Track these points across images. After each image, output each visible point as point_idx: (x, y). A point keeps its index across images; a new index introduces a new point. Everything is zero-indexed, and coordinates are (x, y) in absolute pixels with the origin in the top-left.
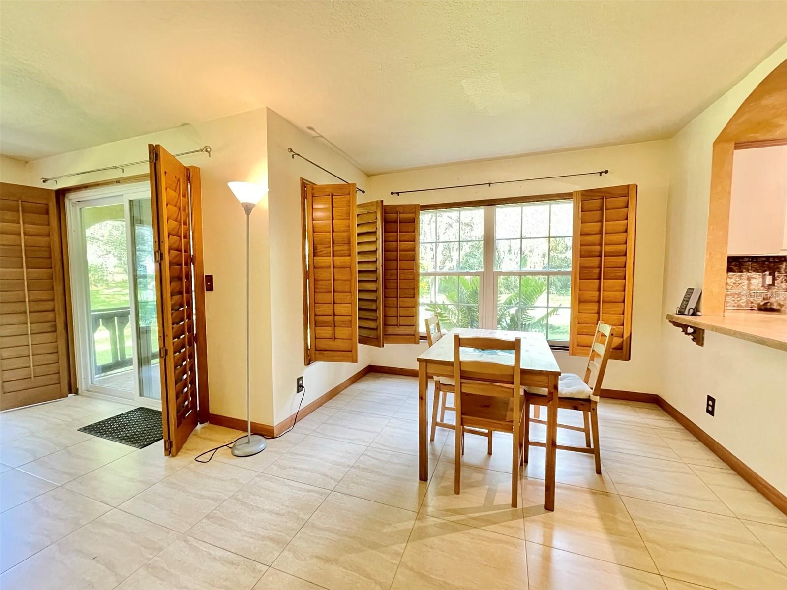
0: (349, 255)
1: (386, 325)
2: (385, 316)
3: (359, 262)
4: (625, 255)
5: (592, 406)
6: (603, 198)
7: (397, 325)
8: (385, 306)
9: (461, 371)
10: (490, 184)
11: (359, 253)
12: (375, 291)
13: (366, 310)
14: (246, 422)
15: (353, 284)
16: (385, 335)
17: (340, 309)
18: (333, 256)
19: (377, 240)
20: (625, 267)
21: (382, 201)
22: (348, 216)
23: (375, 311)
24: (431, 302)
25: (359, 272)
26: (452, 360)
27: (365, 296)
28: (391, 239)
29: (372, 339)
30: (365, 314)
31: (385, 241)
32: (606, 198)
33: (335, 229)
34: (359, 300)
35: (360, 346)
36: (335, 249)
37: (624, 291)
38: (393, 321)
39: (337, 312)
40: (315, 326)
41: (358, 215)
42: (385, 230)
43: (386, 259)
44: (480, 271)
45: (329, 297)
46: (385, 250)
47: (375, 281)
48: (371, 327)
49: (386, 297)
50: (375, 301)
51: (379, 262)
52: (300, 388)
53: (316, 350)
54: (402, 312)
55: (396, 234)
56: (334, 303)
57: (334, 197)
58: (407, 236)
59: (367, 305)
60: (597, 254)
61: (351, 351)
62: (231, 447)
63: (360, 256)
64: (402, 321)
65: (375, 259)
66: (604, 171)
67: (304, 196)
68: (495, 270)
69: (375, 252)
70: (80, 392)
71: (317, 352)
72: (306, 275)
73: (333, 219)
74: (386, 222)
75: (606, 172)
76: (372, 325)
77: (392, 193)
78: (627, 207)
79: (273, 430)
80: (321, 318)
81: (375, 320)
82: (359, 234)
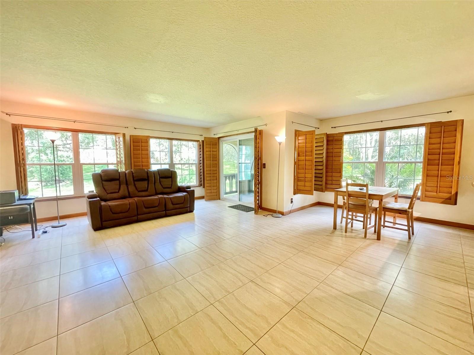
0: (312, 156)
1: (326, 184)
2: (326, 180)
3: (315, 158)
4: (454, 154)
5: (407, 213)
6: (442, 127)
7: (332, 184)
8: (326, 176)
9: (348, 194)
10: (382, 121)
11: (315, 154)
12: (322, 169)
13: (318, 177)
14: (276, 211)
15: (313, 167)
16: (326, 188)
17: (307, 175)
18: (306, 156)
19: (323, 149)
20: (454, 159)
21: (327, 133)
22: (312, 142)
23: (322, 177)
24: (350, 175)
25: (315, 162)
26: (346, 191)
27: (317, 172)
28: (330, 148)
29: (320, 188)
30: (317, 179)
31: (327, 149)
32: (444, 127)
33: (307, 147)
34: (315, 173)
35: (314, 192)
36: (306, 154)
37: (453, 171)
38: (330, 182)
39: (306, 177)
40: (298, 181)
41: (316, 139)
42: (327, 145)
43: (327, 157)
44: (376, 161)
45: (303, 171)
46: (327, 153)
47: (322, 166)
48: (320, 184)
49: (327, 172)
50: (322, 173)
51: (324, 158)
52: (292, 202)
53: (298, 190)
54: (334, 179)
55: (332, 146)
56: (305, 173)
57: (307, 135)
58: (338, 146)
59: (319, 175)
60: (438, 153)
61: (311, 191)
62: (272, 215)
63: (316, 155)
64: (334, 182)
65: (322, 157)
66: (449, 111)
67: (296, 135)
68: (384, 161)
69: (322, 154)
70: (221, 199)
71: (298, 191)
72: (295, 163)
73: (306, 143)
74: (328, 141)
75: (451, 112)
76: (320, 183)
77: (332, 128)
78: (456, 131)
79: (284, 213)
80: (300, 178)
81: (322, 181)
82: (316, 146)
